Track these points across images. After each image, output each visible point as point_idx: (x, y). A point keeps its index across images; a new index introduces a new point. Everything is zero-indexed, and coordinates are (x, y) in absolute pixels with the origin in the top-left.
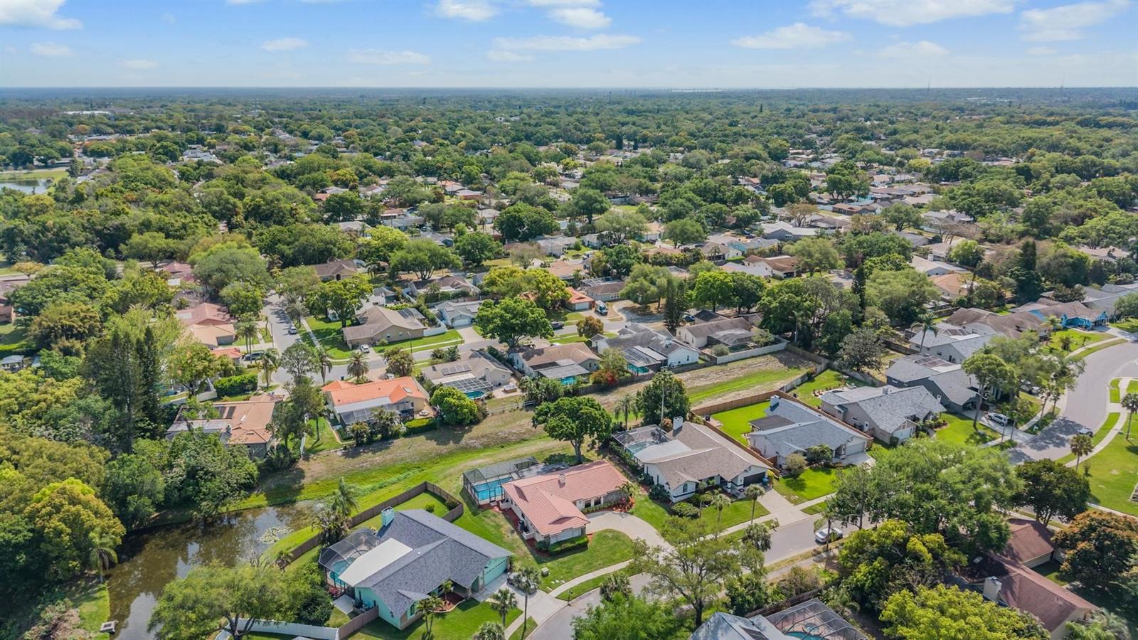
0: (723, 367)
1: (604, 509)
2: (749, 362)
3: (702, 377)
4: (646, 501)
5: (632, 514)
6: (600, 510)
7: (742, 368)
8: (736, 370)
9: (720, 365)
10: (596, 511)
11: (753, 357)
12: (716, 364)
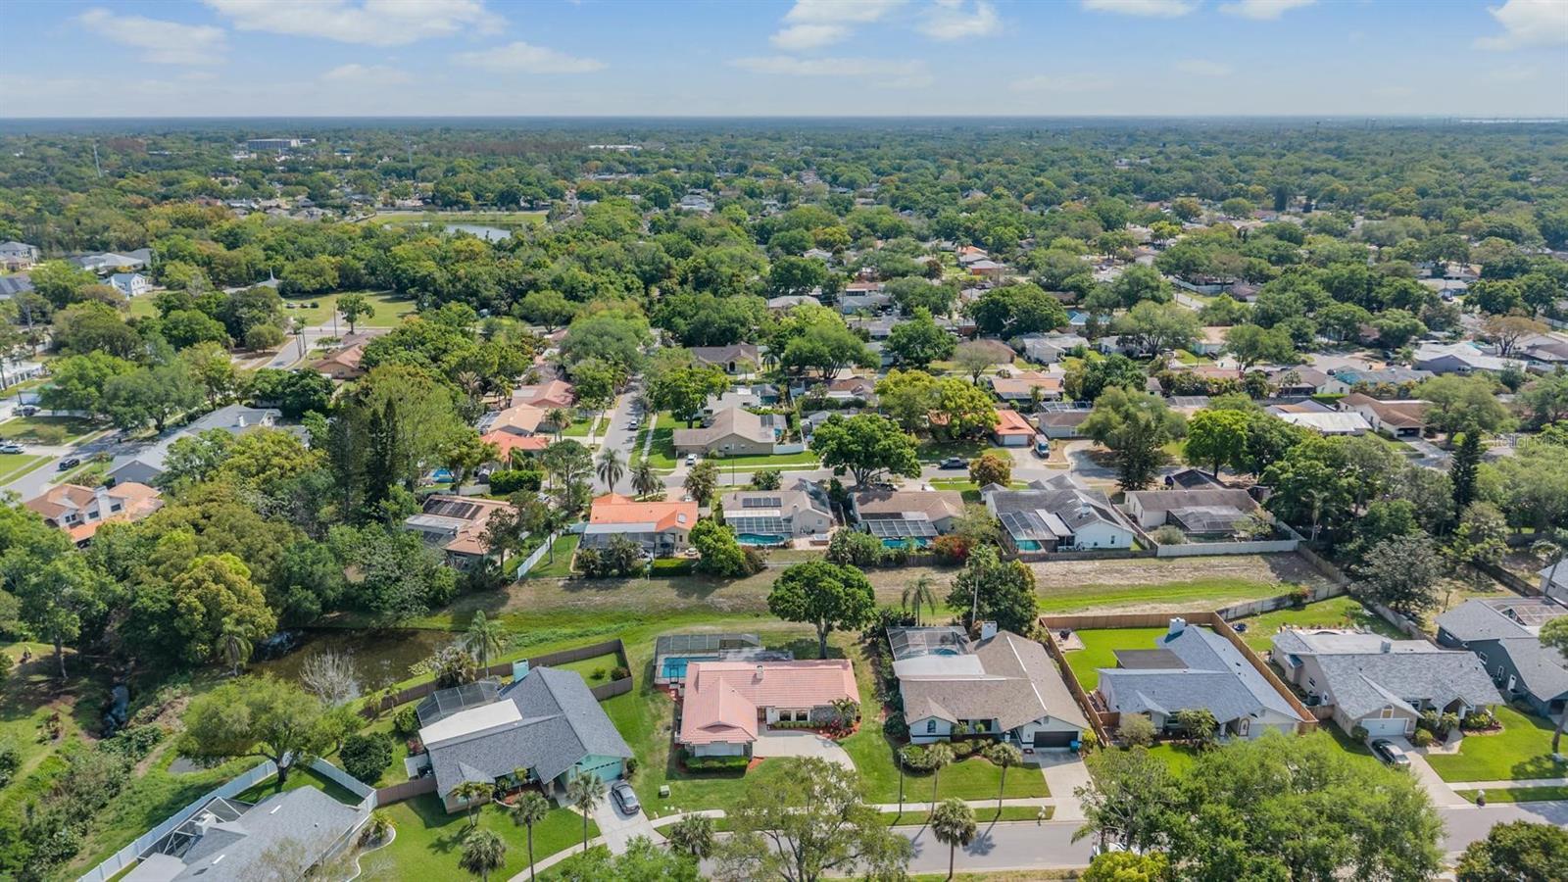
0: (1164, 563)
1: (807, 728)
2: (1214, 561)
3: (1117, 571)
4: (877, 732)
5: (841, 745)
6: (801, 728)
7: (1196, 569)
8: (1183, 572)
9: (1161, 558)
10: (795, 728)
11: (1227, 554)
12: (1155, 556)
